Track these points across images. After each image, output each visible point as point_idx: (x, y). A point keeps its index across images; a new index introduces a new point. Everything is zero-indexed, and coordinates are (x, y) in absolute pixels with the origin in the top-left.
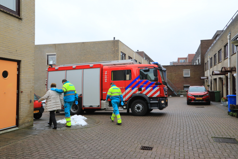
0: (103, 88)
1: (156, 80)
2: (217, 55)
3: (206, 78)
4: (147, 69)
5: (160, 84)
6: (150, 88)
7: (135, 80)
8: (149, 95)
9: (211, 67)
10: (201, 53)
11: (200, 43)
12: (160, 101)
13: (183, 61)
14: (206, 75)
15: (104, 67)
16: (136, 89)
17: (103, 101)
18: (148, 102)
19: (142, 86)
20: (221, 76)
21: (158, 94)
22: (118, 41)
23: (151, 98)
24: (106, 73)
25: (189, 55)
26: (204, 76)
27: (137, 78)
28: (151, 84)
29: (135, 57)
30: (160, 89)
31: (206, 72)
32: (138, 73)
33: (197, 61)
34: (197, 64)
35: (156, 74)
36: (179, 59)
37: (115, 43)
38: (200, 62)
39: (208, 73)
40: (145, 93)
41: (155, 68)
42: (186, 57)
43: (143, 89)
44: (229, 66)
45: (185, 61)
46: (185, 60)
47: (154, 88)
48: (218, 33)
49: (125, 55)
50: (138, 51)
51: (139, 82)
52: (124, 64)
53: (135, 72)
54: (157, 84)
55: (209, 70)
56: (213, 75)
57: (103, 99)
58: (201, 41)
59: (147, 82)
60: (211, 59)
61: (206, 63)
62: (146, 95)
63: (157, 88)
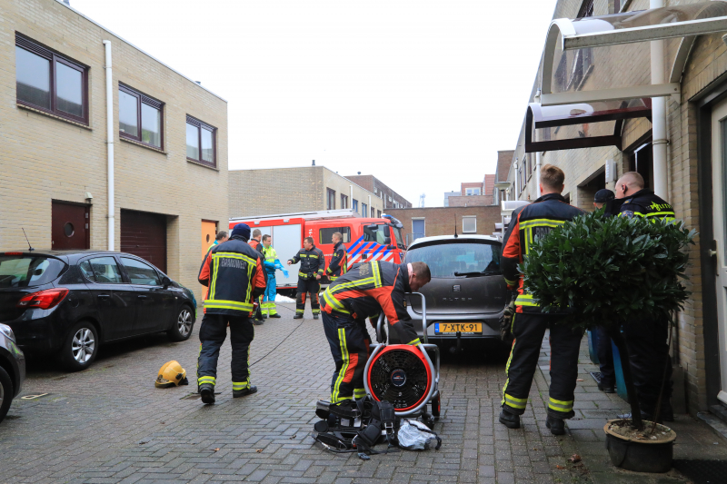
1: (388, 242)
4: (375, 225)
5: (394, 248)
7: (357, 243)
13: (473, 191)
15: (307, 223)
16: (358, 256)
19: (367, 252)
22: (321, 168)
24: (311, 233)
25: (486, 177)
27: (360, 240)
28: (381, 248)
29: (353, 191)
30: (394, 256)
32: (362, 231)
35: (387, 233)
36: (464, 186)
37: (316, 172)
41: (386, 224)
42: (481, 182)
43: (369, 255)
45: (480, 191)
46: (479, 189)
47: (385, 253)
49: (334, 192)
50: (359, 173)
51: (363, 246)
52: (339, 217)
53: (357, 231)
54: (389, 248)
59: (375, 244)
63: (389, 254)
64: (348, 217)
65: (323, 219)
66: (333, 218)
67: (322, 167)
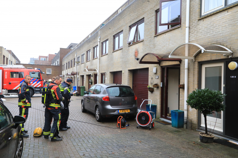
0: (4, 82)
1: (39, 78)
2: (70, 62)
3: (63, 76)
4: (34, 72)
5: (41, 80)
6: (35, 83)
8: (35, 86)
9: (66, 69)
10: (60, 57)
11: (60, 50)
12: (41, 89)
13: (43, 59)
14: (63, 74)
15: (4, 69)
17: (3, 90)
18: (34, 90)
20: (72, 76)
21: (40, 85)
23: (35, 88)
24: (6, 73)
25: (49, 55)
26: (61, 75)
28: (36, 80)
30: (41, 83)
31: (63, 72)
33: (57, 62)
34: (57, 65)
35: (39, 75)
36: (40, 57)
38: (59, 64)
39: (64, 73)
40: (32, 85)
42: (47, 56)
43: (31, 83)
44: (75, 71)
45: (46, 60)
46: (46, 58)
47: (38, 82)
48: (72, 45)
49: (5, 56)
52: (17, 68)
54: (40, 81)
55: (65, 71)
56: (67, 75)
57: (4, 88)
58: (60, 48)
59: (34, 79)
60: (67, 63)
61: (63, 65)
62: (33, 86)
63: (39, 83)
64: (21, 68)
65: (11, 68)
66: (15, 68)
67: (2, 47)
